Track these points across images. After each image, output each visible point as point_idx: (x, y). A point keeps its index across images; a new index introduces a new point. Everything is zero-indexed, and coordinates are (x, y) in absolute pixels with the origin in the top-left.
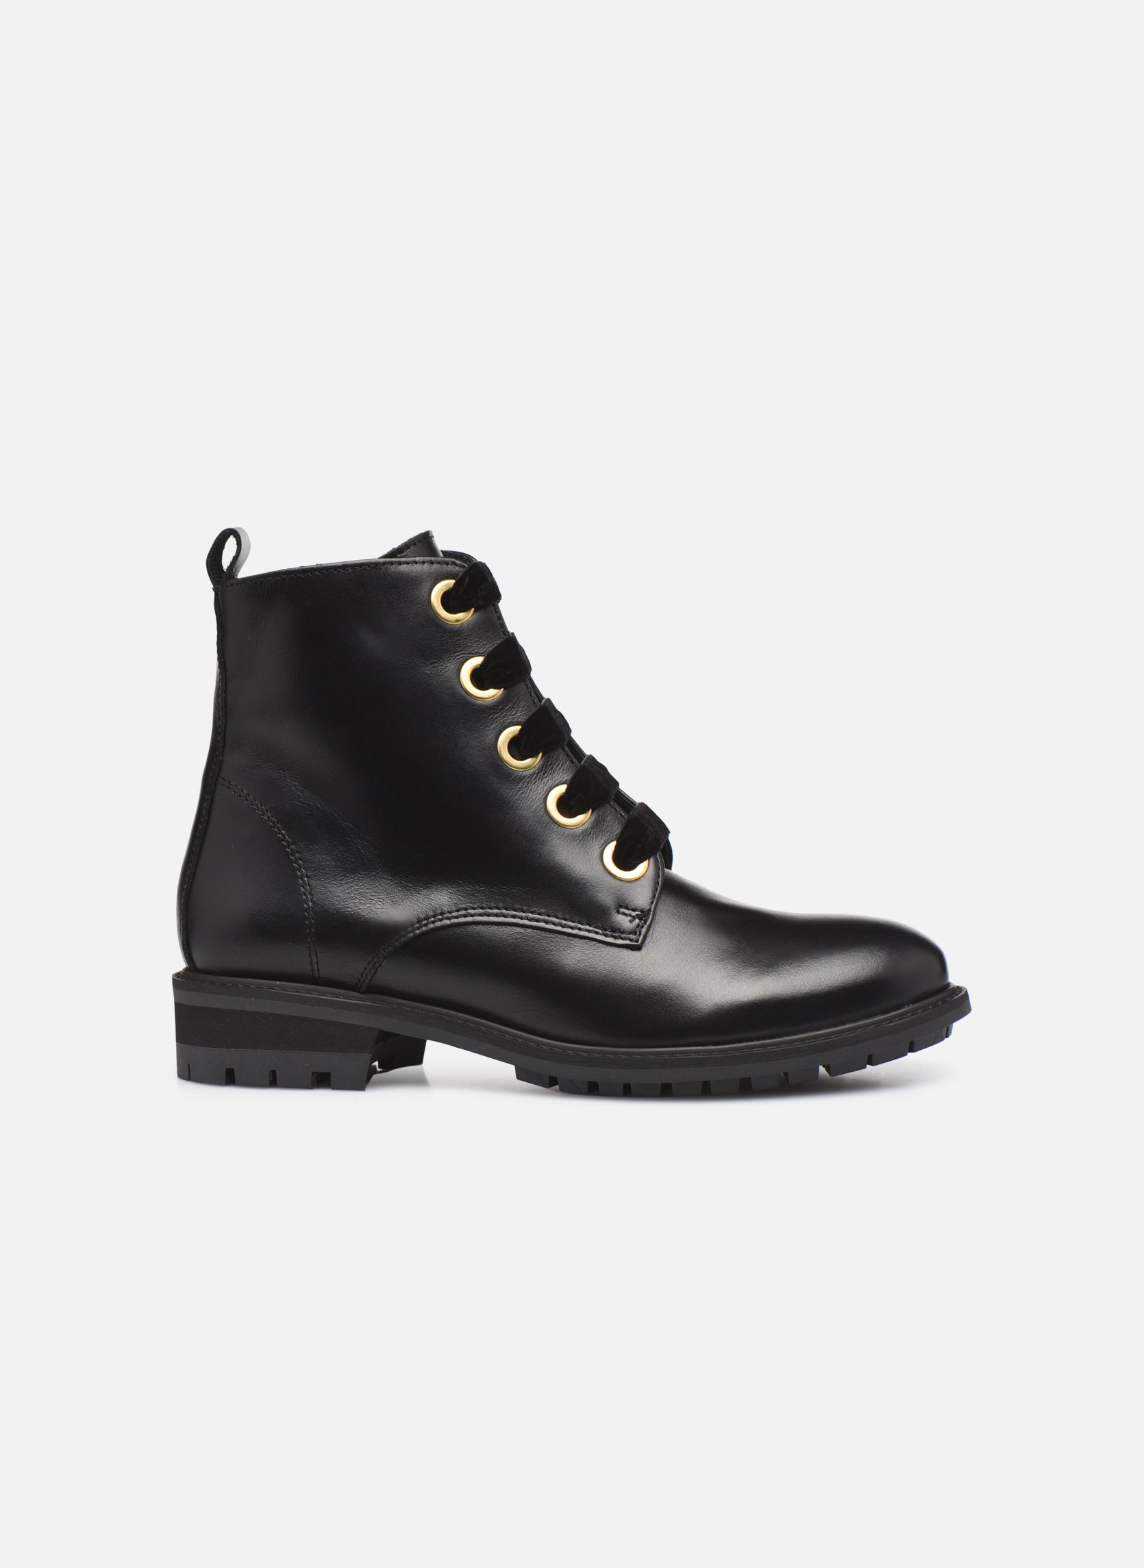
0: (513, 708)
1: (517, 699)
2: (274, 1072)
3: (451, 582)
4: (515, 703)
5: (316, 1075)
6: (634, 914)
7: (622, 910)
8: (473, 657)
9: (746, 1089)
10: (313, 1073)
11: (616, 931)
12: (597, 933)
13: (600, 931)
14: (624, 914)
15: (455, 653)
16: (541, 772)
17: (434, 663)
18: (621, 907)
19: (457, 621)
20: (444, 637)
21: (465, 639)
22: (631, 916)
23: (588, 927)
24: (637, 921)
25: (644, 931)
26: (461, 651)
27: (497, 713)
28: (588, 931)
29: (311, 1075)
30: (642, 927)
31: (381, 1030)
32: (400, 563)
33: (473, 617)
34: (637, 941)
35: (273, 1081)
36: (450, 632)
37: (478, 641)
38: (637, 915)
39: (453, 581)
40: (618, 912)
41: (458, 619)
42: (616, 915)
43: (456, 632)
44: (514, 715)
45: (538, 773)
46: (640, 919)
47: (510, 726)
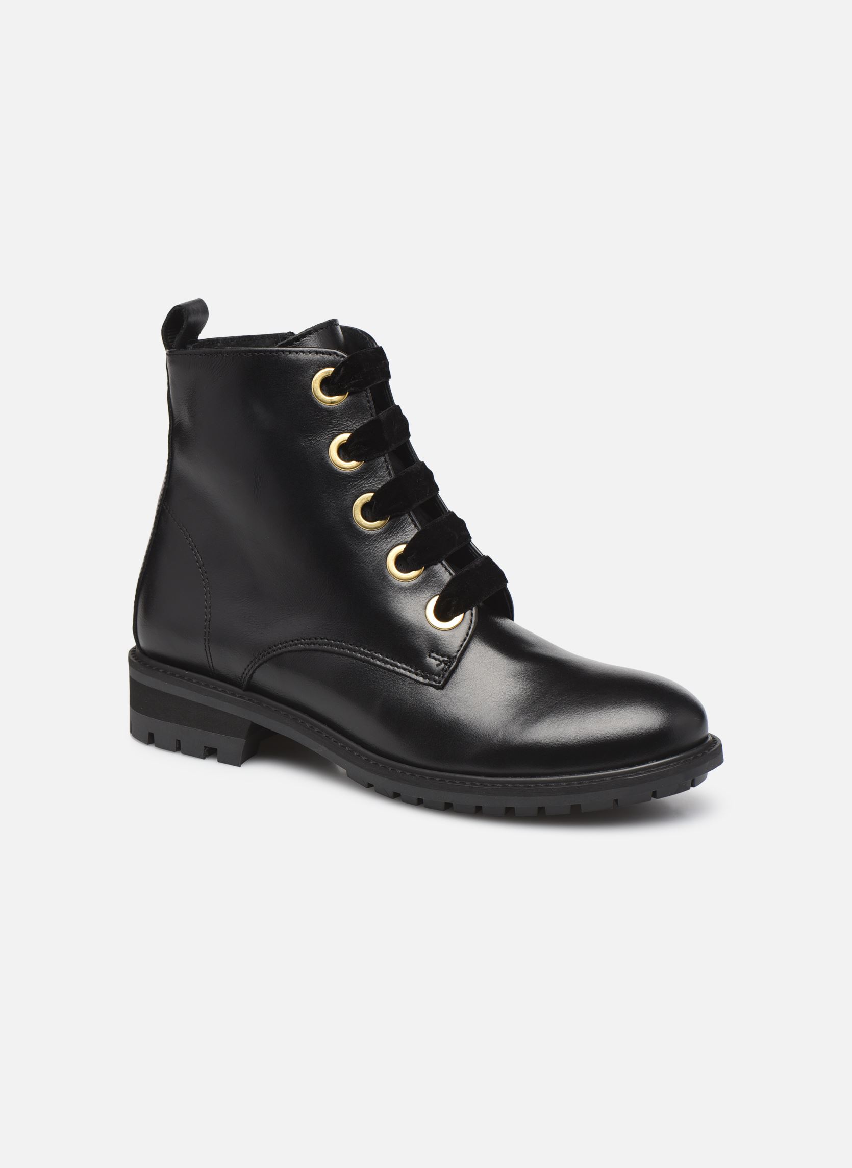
0: (370, 478)
1: (375, 471)
2: (179, 742)
3: (331, 370)
4: (373, 474)
5: (207, 749)
6: (441, 659)
7: (433, 655)
8: (342, 433)
9: (509, 815)
10: (205, 747)
11: (426, 671)
12: (410, 672)
13: (413, 670)
14: (435, 658)
15: (328, 428)
16: (387, 532)
17: (309, 436)
18: (433, 652)
19: (332, 403)
20: (319, 416)
21: (338, 418)
22: (439, 660)
23: (404, 666)
24: (443, 665)
25: (447, 674)
26: (332, 428)
27: (356, 481)
28: (404, 669)
29: (204, 749)
30: (446, 671)
31: (252, 722)
32: (290, 352)
33: (348, 399)
34: (439, 683)
35: (177, 747)
36: (325, 412)
37: (348, 420)
38: (444, 660)
39: (332, 369)
40: (430, 656)
41: (333, 401)
42: (428, 658)
43: (330, 411)
44: (370, 483)
45: (384, 534)
46: (446, 664)
47: (366, 493)
